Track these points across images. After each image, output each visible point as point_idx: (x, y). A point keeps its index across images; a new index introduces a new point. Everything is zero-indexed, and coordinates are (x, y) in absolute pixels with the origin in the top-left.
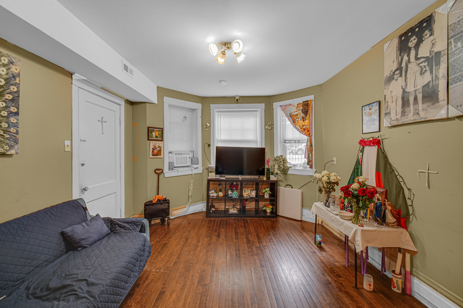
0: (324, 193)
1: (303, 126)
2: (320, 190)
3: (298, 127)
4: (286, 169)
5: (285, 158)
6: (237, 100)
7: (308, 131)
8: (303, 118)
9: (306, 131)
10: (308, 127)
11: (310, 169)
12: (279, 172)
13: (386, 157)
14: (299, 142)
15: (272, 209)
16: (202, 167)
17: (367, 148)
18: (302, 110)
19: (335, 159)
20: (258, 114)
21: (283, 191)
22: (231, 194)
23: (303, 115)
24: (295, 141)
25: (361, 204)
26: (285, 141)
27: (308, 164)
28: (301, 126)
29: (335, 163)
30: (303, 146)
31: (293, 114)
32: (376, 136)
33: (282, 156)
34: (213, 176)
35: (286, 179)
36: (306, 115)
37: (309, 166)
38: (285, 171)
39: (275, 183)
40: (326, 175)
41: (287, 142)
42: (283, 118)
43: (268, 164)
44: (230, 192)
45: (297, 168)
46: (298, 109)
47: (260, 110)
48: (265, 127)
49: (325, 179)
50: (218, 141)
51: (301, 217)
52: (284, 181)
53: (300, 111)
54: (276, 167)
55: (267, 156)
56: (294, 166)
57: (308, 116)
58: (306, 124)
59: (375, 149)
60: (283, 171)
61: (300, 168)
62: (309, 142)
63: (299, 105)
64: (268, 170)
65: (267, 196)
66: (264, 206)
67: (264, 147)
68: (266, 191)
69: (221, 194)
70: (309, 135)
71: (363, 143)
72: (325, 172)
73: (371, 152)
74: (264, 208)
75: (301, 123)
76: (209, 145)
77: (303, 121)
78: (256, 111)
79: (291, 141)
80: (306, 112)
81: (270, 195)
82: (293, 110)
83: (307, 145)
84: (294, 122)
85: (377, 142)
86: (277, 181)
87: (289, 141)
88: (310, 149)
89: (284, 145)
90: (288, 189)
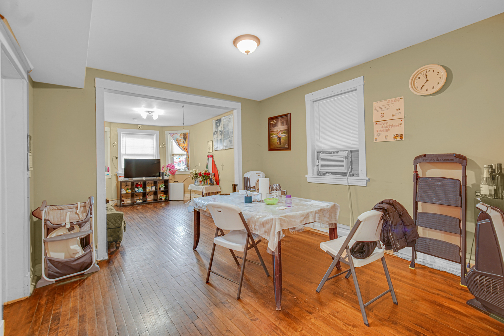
0: (194, 179)
1: (184, 146)
2: (192, 178)
3: (181, 147)
4: (174, 172)
5: (173, 165)
6: (140, 127)
7: (187, 149)
8: (184, 142)
9: (185, 149)
10: (186, 147)
11: (188, 171)
12: (170, 174)
13: (214, 162)
14: (182, 155)
15: (166, 197)
16: (111, 174)
17: (209, 158)
18: (183, 138)
19: (199, 164)
20: (155, 137)
21: (172, 185)
22: (137, 190)
23: (183, 140)
24: (179, 155)
25: (205, 178)
26: (173, 155)
27: (187, 168)
28: (183, 147)
29: (199, 166)
30: (183, 158)
31: (178, 139)
32: (212, 153)
33: (171, 164)
34: (122, 179)
35: (174, 178)
36: (185, 141)
37: (187, 169)
38: (173, 173)
39: (167, 181)
40: (194, 171)
41: (174, 155)
42: (172, 141)
43: (163, 169)
44: (136, 189)
45: (181, 171)
46: (181, 137)
47: (156, 134)
48: (160, 146)
49: (194, 172)
50: (123, 155)
51: (184, 198)
52: (173, 180)
53: (182, 138)
54: (168, 171)
55: (162, 165)
56: (179, 169)
57: (186, 141)
58: (186, 146)
59: (212, 158)
60: (172, 173)
61: (183, 171)
62: (187, 156)
63: (181, 135)
64: (163, 173)
65: (162, 189)
66: (160, 196)
67: (159, 159)
68: (162, 186)
69: (129, 191)
70: (187, 152)
71: (208, 156)
72: (194, 169)
73: (211, 159)
74: (160, 198)
75: (183, 145)
76: (117, 158)
77: (184, 144)
78: (153, 135)
79: (177, 155)
80: (185, 139)
81: (165, 188)
82: (178, 137)
83: (186, 157)
84: (178, 144)
85: (212, 156)
86: (169, 179)
87: (175, 155)
88: (188, 159)
89: (172, 157)
90: (176, 183)
